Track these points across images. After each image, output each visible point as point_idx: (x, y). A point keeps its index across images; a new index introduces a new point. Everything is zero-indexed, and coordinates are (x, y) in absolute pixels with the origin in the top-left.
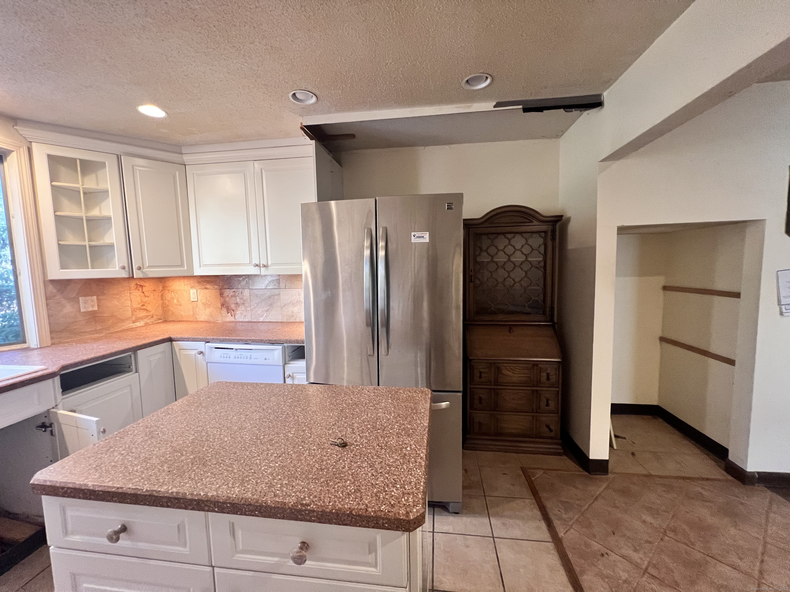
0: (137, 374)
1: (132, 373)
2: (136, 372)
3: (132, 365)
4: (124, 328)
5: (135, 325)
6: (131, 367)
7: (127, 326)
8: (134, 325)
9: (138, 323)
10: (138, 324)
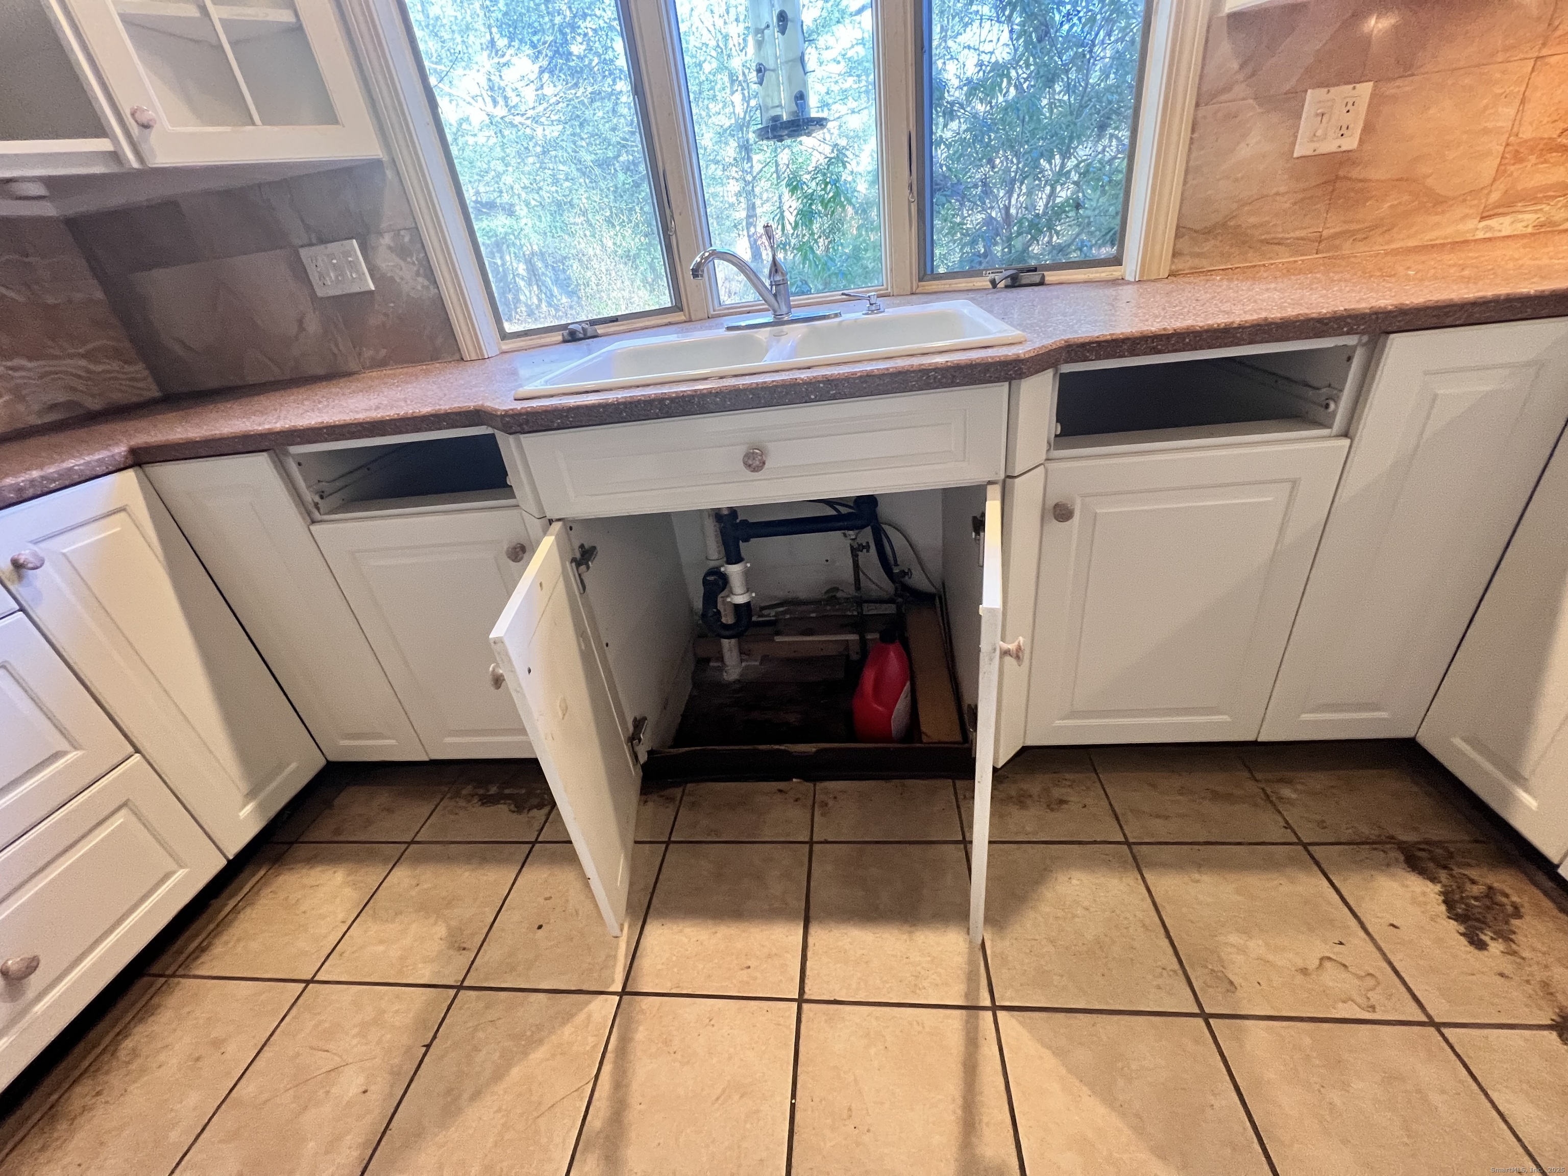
0: (1346, 442)
1: (1325, 432)
2: (1346, 435)
3: (1336, 400)
4: (1428, 237)
5: (1489, 228)
6: (1332, 406)
7: (1450, 230)
8: (1478, 229)
9: (1507, 220)
10: (1503, 225)
